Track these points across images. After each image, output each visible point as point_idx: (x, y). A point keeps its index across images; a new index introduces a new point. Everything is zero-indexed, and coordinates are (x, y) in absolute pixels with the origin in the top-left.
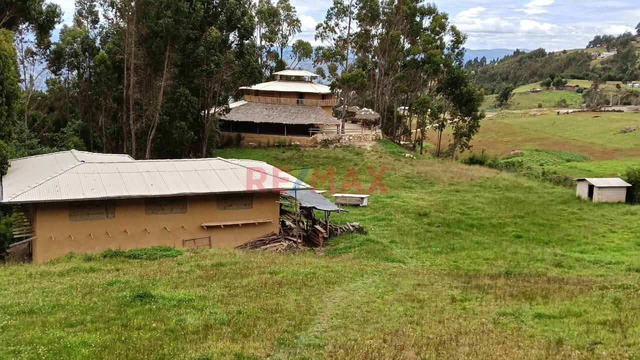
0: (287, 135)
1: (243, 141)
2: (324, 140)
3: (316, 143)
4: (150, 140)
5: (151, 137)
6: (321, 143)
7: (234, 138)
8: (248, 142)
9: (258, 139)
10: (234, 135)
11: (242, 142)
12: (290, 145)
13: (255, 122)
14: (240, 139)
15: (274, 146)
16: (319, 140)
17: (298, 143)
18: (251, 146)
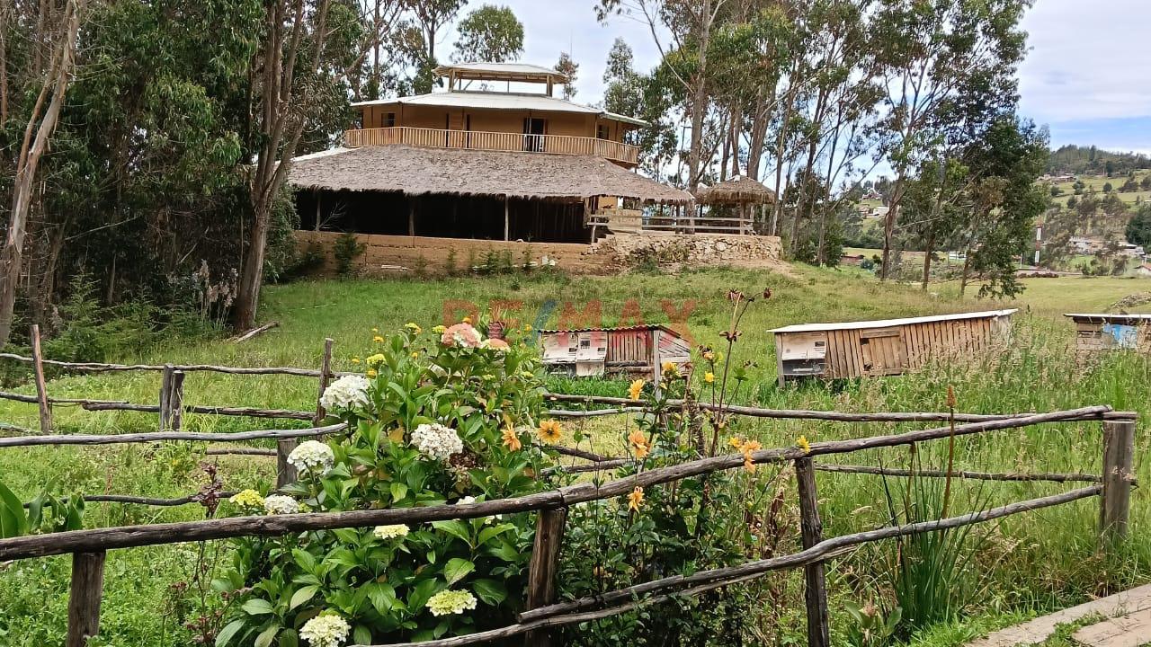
0: (512, 238)
1: (360, 260)
2: (639, 251)
3: (615, 260)
4: (33, 162)
5: (36, 150)
6: (628, 262)
7: (329, 247)
8: (378, 262)
9: (415, 253)
10: (326, 238)
11: (355, 263)
12: (528, 269)
13: (406, 190)
14: (348, 252)
15: (470, 272)
16: (624, 253)
17: (553, 263)
18: (389, 276)
